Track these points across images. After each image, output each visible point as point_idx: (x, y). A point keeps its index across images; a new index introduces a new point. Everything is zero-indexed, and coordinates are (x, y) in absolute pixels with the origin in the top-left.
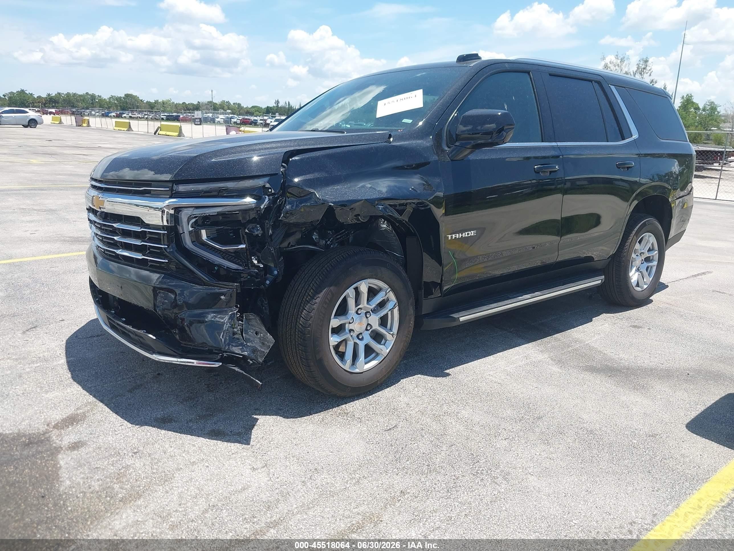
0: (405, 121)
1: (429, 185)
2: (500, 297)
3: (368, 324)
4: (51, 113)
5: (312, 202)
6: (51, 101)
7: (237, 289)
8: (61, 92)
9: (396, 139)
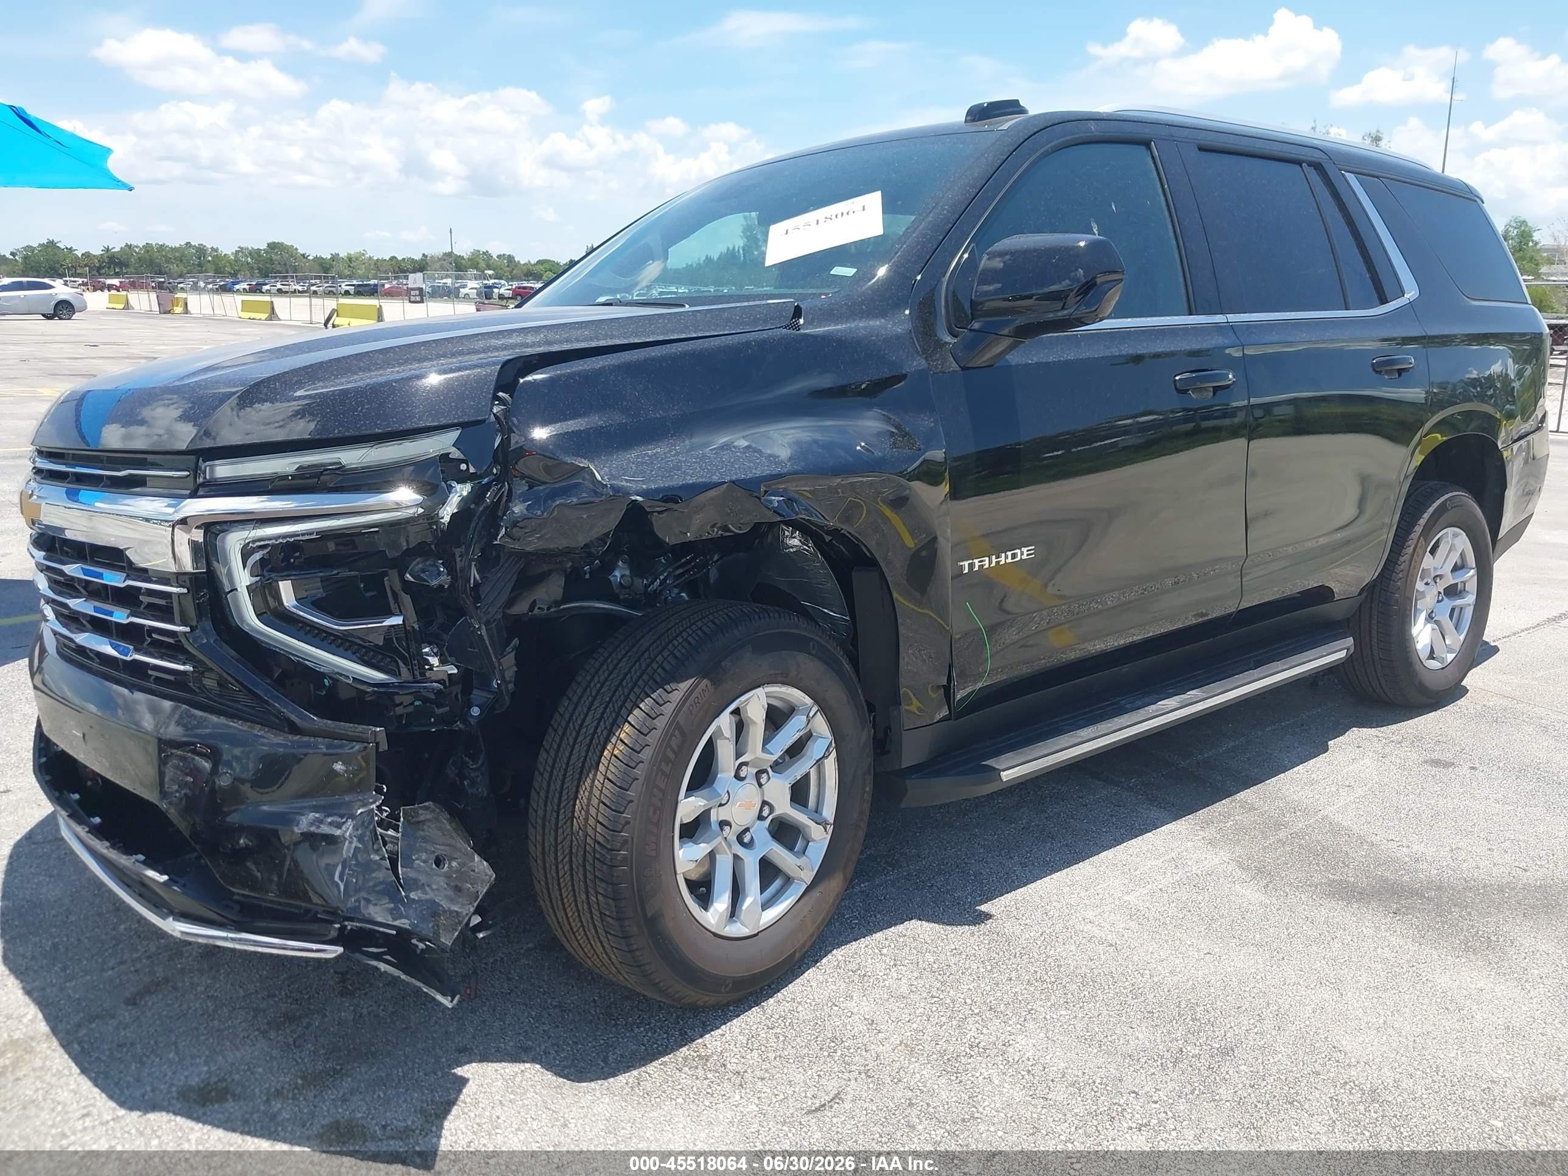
0: (838, 271)
1: (907, 434)
2: (1100, 709)
3: (764, 803)
4: (110, 287)
5: (584, 495)
6: (112, 263)
7: (377, 744)
8: (134, 243)
9: (813, 319)
